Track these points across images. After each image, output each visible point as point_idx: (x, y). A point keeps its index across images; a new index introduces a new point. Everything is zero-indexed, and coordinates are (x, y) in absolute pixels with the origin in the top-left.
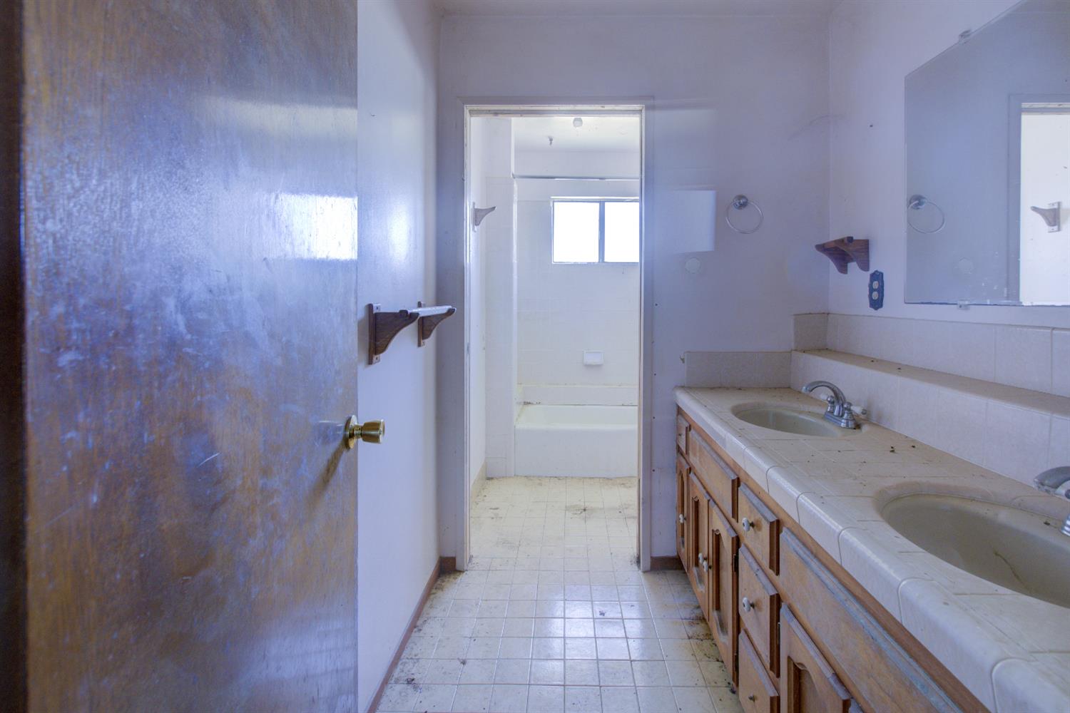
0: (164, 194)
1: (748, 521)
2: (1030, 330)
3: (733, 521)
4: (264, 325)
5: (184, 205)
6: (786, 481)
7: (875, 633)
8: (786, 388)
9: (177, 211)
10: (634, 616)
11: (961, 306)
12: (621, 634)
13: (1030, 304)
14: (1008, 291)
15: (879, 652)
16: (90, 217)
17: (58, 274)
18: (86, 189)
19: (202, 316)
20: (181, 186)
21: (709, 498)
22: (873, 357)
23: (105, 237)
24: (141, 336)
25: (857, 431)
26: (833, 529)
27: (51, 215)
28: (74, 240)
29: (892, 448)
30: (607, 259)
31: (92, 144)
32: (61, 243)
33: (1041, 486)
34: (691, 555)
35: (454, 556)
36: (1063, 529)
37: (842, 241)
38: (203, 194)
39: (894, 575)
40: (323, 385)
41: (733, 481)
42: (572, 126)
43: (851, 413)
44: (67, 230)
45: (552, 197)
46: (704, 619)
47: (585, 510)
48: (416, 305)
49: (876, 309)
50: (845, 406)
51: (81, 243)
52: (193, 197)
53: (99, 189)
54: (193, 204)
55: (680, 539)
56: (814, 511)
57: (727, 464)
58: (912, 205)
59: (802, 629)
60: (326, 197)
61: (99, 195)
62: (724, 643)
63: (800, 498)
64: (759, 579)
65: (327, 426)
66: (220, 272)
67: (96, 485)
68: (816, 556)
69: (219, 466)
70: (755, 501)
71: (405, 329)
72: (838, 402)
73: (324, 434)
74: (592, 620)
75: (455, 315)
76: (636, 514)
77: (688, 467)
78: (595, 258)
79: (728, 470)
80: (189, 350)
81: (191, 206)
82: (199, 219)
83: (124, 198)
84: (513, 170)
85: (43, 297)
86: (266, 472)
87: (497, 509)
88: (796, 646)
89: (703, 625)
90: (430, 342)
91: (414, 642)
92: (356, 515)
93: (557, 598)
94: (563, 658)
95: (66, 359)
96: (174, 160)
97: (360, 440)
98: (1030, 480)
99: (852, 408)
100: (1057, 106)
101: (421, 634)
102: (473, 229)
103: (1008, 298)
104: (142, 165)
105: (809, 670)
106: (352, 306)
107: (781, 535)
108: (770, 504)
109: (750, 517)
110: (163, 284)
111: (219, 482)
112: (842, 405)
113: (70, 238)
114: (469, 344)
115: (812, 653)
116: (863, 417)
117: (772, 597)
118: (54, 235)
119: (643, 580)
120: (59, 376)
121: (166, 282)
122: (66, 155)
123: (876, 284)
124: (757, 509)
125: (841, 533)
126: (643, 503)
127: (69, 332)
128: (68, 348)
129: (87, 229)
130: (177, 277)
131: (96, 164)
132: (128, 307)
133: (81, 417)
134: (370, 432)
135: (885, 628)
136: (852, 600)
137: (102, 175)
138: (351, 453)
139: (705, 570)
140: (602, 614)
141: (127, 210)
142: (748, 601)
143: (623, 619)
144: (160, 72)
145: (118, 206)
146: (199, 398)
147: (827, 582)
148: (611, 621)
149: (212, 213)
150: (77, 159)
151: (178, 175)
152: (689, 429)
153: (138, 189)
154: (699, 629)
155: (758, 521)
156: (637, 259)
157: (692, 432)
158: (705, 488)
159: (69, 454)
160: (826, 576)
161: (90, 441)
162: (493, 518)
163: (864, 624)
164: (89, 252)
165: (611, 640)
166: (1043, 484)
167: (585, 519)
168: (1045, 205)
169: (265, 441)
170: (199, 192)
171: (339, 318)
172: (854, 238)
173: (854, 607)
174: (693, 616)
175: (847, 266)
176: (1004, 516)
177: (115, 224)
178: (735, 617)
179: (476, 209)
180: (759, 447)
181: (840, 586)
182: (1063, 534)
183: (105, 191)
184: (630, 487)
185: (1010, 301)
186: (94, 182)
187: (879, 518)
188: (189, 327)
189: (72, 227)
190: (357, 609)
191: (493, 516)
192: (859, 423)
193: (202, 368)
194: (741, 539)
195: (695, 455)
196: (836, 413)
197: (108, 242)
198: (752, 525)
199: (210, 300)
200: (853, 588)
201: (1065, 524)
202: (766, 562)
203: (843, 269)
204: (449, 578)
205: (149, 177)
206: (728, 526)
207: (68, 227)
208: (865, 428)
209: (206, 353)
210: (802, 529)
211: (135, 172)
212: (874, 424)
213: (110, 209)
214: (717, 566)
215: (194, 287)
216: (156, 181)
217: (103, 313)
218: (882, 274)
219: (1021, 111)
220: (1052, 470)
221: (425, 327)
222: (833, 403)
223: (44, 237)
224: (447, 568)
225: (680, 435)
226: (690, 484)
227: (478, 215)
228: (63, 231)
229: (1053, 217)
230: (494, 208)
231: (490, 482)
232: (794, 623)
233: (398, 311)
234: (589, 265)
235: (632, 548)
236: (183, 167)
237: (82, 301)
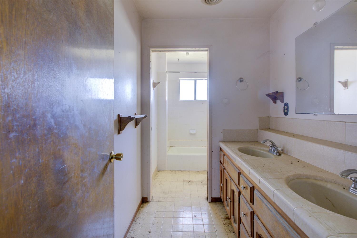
0: (47, 79)
1: (243, 186)
2: (338, 122)
3: (238, 186)
4: (82, 122)
5: (53, 83)
6: (256, 173)
7: (286, 226)
8: (256, 142)
9: (51, 85)
10: (206, 217)
11: (314, 115)
12: (202, 223)
13: (338, 114)
14: (330, 109)
15: (287, 231)
16: (21, 87)
17: (9, 107)
18: (19, 78)
19: (60, 120)
20: (53, 77)
21: (230, 178)
22: (285, 131)
23: (26, 94)
24: (39, 127)
25: (280, 156)
26: (272, 190)
27: (7, 87)
28: (15, 95)
29: (291, 162)
30: (197, 99)
31: (21, 63)
32: (10, 96)
33: (342, 176)
34: (225, 197)
35: (147, 197)
36: (349, 190)
37: (275, 93)
38: (60, 79)
39: (292, 206)
40: (102, 142)
41: (238, 173)
42: (186, 55)
43: (278, 150)
44: (12, 92)
45: (179, 79)
46: (229, 218)
47: (190, 182)
48: (134, 114)
49: (286, 115)
50: (276, 148)
51: (17, 96)
52: (57, 80)
53: (24, 78)
54: (57, 82)
55: (221, 192)
56: (265, 184)
57: (236, 167)
58: (298, 81)
59: (261, 223)
60: (103, 79)
61: (23, 80)
62: (236, 227)
63: (260, 179)
64: (247, 206)
65: (104, 155)
66: (66, 105)
67: (23, 177)
68: (266, 199)
69: (66, 169)
70: (246, 180)
71: (130, 122)
72: (273, 146)
73: (103, 158)
74: (192, 218)
75: (147, 117)
76: (206, 183)
77: (223, 168)
78: (193, 99)
79: (236, 169)
80: (56, 131)
81: (56, 83)
82: (59, 87)
83: (33, 81)
84: (166, 70)
85: (4, 114)
86: (82, 171)
87: (161, 181)
88: (259, 229)
89: (229, 220)
90: (139, 127)
91: (133, 225)
92: (114, 184)
93: (181, 211)
94: (182, 231)
95: (12, 135)
96: (50, 68)
97: (115, 159)
98: (338, 173)
99: (278, 148)
100: (346, 47)
101: (136, 223)
102: (153, 89)
103: (330, 112)
104: (39, 69)
105: (264, 237)
106: (112, 115)
107: (254, 192)
108: (251, 181)
109: (244, 185)
110: (46, 109)
111: (66, 174)
112: (275, 148)
113: (14, 95)
114: (152, 127)
115: (265, 231)
116: (282, 151)
117: (251, 212)
118: (8, 94)
119: (209, 205)
120: (9, 141)
121: (47, 108)
122: (12, 67)
123: (286, 107)
124: (246, 183)
125: (274, 191)
126: (209, 180)
127: (13, 126)
128: (13, 131)
129: (19, 91)
130: (51, 107)
131: (23, 69)
132: (34, 117)
133: (17, 154)
134: (118, 157)
135: (289, 224)
136: (278, 214)
137: (25, 73)
138: (112, 164)
139: (229, 202)
140: (195, 216)
141: (33, 85)
142: (243, 213)
143: (202, 218)
144: (45, 38)
145: (31, 83)
146: (59, 147)
147: (270, 208)
148: (198, 219)
149: (63, 85)
150: (16, 68)
151: (52, 73)
152: (224, 155)
153: (38, 78)
154: (227, 222)
155: (246, 187)
156: (207, 99)
157: (225, 156)
158: (229, 175)
159: (13, 167)
160: (269, 206)
161: (21, 162)
162: (160, 184)
163: (282, 222)
164: (20, 99)
165: (198, 225)
166: (342, 175)
167: (190, 185)
168: (342, 80)
169: (82, 161)
170: (59, 78)
171: (108, 119)
172: (279, 92)
173: (279, 216)
174: (225, 217)
175: (276, 101)
176: (329, 186)
177: (29, 89)
178: (239, 218)
179: (154, 83)
180: (247, 162)
181: (274, 209)
182: (350, 192)
183: (26, 78)
184: (205, 174)
185: (331, 113)
186: (22, 76)
187: (287, 186)
188: (55, 123)
189: (14, 91)
190: (114, 215)
191: (160, 183)
192: (281, 153)
193: (60, 137)
194: (241, 192)
195: (226, 164)
196: (273, 150)
197: (27, 96)
198: (245, 188)
199: (63, 114)
200: (278, 209)
201: (350, 189)
202: (249, 200)
203: (275, 102)
204: (145, 204)
205: (41, 74)
206: (237, 188)
207: (13, 91)
208: (282, 155)
209: (61, 132)
210: (261, 189)
211: (36, 72)
212: (285, 154)
213: (28, 85)
214: (233, 201)
215: (57, 110)
216: (44, 75)
217: (25, 119)
218: (288, 104)
219: (334, 49)
220: (346, 170)
221: (137, 122)
222: (272, 147)
223: (4, 94)
224: (144, 201)
225: (221, 157)
226: (224, 173)
227: (155, 85)
228: (11, 92)
229: (345, 84)
230: (160, 82)
231: (159, 172)
232: (259, 221)
233: (128, 117)
234: (191, 101)
235: (205, 194)
236: (53, 70)
237: (18, 116)
